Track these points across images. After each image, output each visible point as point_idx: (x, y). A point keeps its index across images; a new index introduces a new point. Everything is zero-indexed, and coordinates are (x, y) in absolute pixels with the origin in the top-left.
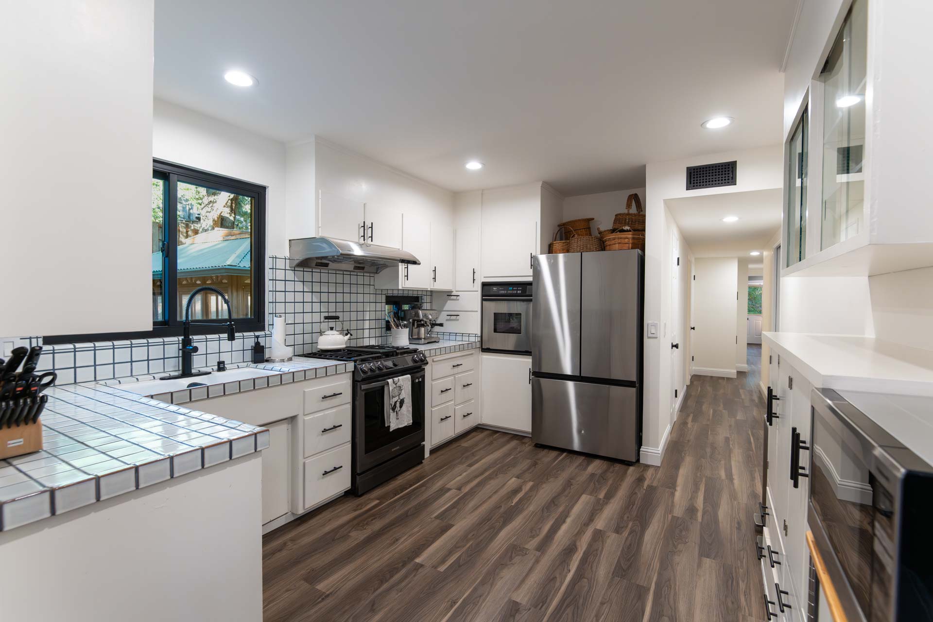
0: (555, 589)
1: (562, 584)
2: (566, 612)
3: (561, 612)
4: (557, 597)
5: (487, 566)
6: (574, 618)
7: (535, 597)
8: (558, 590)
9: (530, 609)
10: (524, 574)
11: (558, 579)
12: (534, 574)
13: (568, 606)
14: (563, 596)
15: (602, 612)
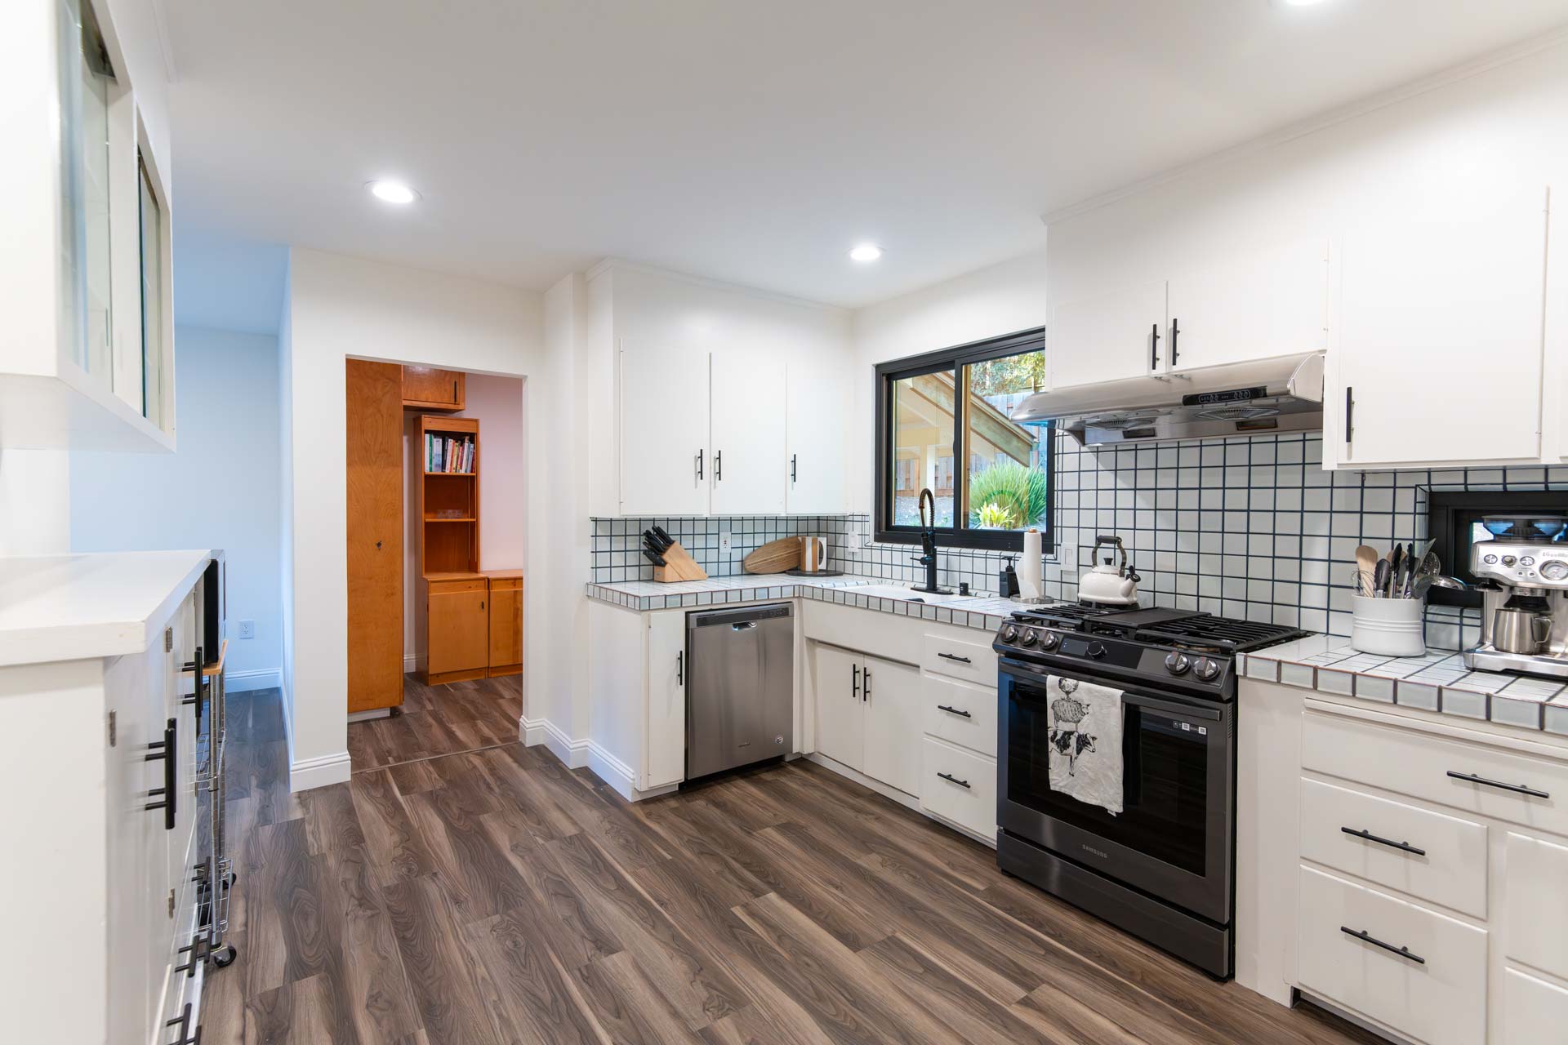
0: (597, 1004)
1: (597, 1016)
2: (547, 991)
3: (553, 987)
4: (581, 998)
5: (711, 954)
6: (532, 995)
7: (604, 974)
8: (591, 1005)
9: (589, 960)
10: (658, 985)
11: (613, 1019)
12: (648, 995)
13: (555, 1000)
14: (575, 1006)
15: (505, 1033)
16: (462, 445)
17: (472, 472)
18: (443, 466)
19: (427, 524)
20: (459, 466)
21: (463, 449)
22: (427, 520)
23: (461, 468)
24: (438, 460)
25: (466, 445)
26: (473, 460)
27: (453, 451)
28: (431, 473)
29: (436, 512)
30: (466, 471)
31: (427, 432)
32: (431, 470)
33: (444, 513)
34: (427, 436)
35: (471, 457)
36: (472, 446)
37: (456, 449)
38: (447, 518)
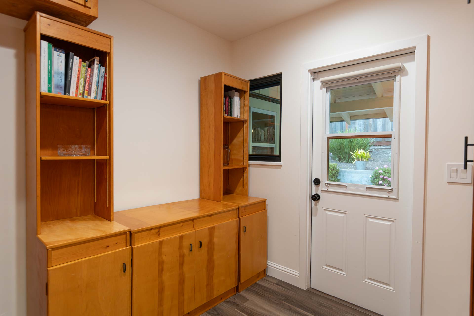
16: (90, 65)
17: (103, 99)
18: (67, 88)
19: (43, 162)
20: (86, 92)
21: (92, 71)
22: (44, 158)
23: (89, 94)
24: (59, 80)
25: (96, 66)
26: (104, 86)
27: (79, 71)
28: (50, 94)
29: (54, 148)
30: (96, 98)
31: (44, 37)
32: (49, 90)
33: (66, 148)
34: (45, 44)
35: (101, 82)
36: (103, 69)
37: (83, 70)
38: (70, 155)
